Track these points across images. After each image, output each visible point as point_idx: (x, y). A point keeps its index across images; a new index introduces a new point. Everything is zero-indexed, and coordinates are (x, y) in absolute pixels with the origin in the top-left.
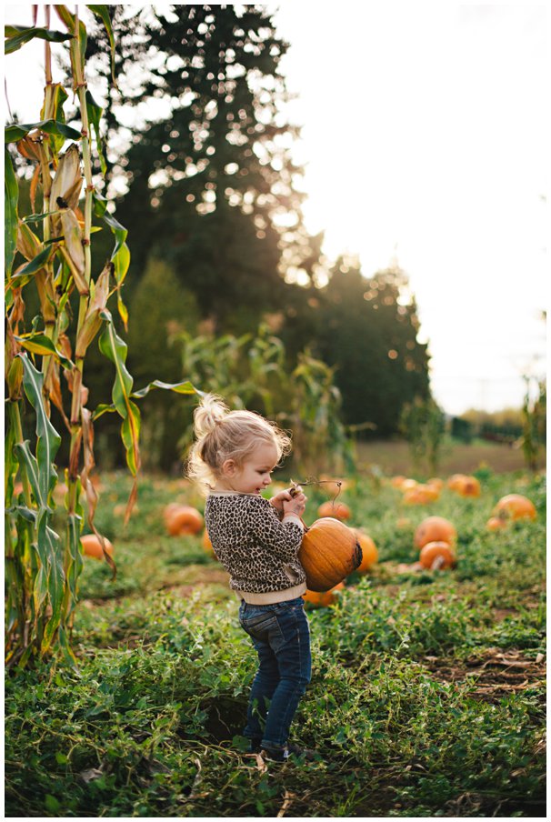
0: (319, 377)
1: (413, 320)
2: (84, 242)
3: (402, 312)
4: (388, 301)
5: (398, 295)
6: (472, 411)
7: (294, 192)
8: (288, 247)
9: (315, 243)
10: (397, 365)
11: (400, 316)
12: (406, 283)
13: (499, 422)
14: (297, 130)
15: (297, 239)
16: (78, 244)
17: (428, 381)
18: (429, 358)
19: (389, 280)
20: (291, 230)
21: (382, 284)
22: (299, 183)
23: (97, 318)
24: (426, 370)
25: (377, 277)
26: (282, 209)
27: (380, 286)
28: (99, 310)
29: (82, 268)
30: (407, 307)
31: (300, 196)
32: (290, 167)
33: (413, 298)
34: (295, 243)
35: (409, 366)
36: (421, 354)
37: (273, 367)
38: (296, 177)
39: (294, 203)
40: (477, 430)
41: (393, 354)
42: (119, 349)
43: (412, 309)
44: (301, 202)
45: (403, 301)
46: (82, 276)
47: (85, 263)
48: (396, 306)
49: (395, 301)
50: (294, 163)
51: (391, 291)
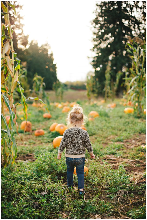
0: (39, 80)
1: (52, 58)
2: (12, 65)
3: (49, 56)
4: (45, 53)
5: (48, 51)
6: (68, 82)
7: (21, 24)
8: (19, 39)
9: (26, 38)
10: (48, 70)
11: (49, 57)
12: (50, 48)
13: (75, 84)
14: (21, 7)
15: (21, 37)
16: (11, 65)
17: (56, 74)
18: (56, 68)
19: (45, 47)
20: (20, 34)
21: (43, 48)
22: (22, 22)
23: (16, 83)
24: (55, 71)
25: (42, 46)
26: (17, 29)
27: (43, 49)
28: (17, 81)
29: (12, 71)
30: (50, 54)
31: (22, 25)
32: (19, 17)
33: (52, 52)
34: (21, 38)
35: (51, 70)
36: (54, 67)
37: (24, 76)
38: (21, 20)
39: (21, 27)
40: (69, 87)
41: (47, 67)
42: (22, 90)
43: (52, 55)
44: (23, 27)
45: (49, 53)
46: (12, 73)
47: (13, 70)
48: (47, 54)
49: (47, 53)
50: (21, 16)
51: (46, 50)
